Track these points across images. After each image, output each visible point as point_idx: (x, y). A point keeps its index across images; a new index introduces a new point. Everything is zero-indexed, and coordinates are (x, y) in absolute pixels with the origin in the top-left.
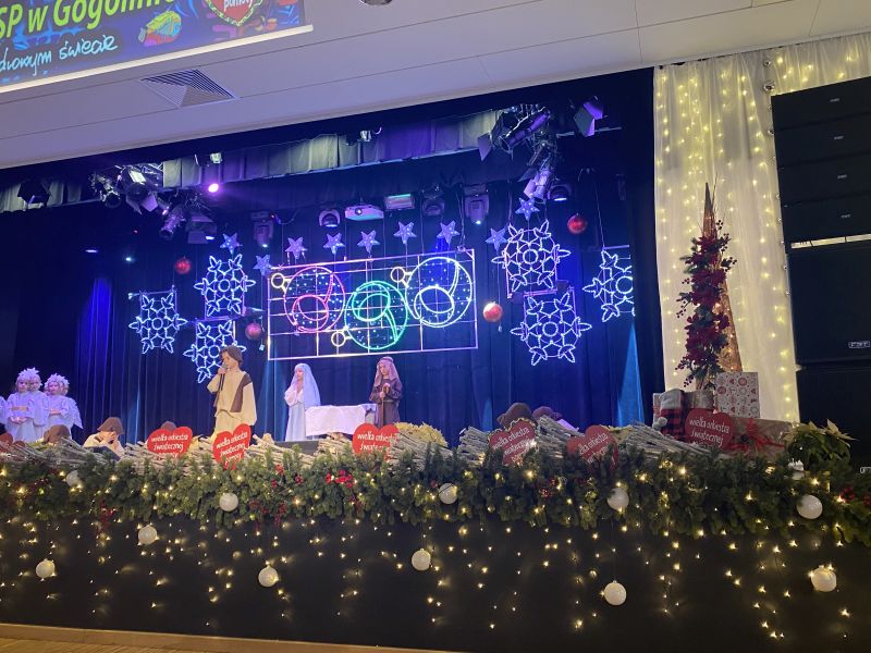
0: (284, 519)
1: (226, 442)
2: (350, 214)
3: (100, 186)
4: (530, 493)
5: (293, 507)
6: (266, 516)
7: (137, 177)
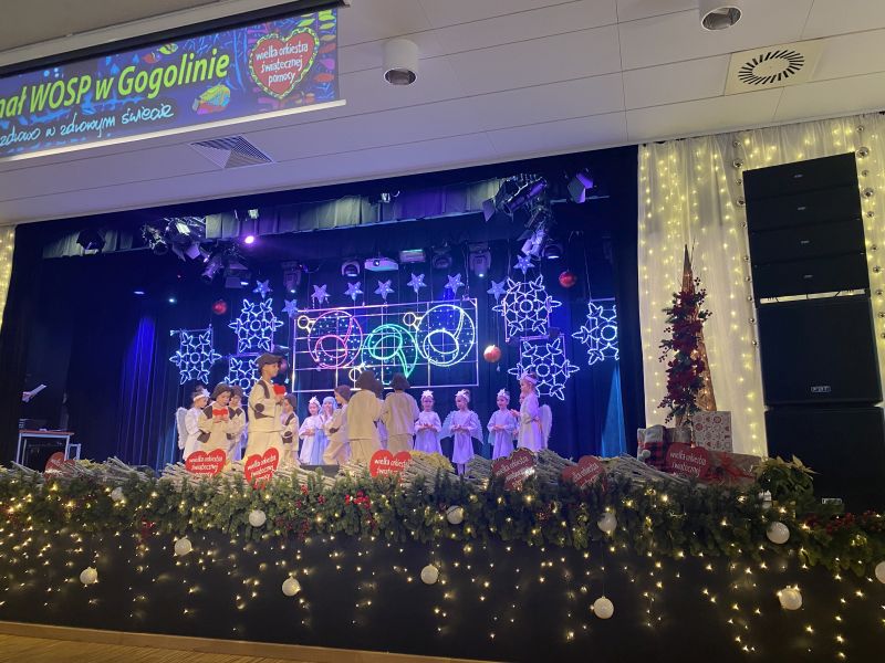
0: (307, 535)
1: (256, 464)
2: (368, 265)
3: (150, 236)
4: (527, 516)
5: (315, 524)
6: (291, 531)
7: (183, 229)
